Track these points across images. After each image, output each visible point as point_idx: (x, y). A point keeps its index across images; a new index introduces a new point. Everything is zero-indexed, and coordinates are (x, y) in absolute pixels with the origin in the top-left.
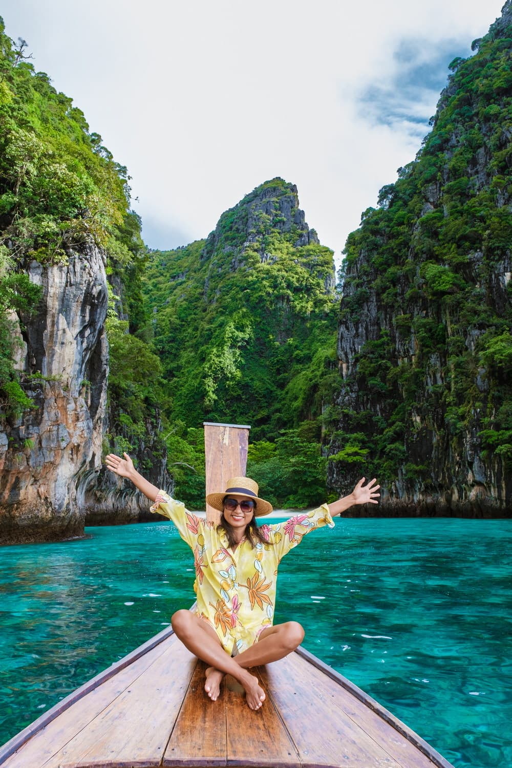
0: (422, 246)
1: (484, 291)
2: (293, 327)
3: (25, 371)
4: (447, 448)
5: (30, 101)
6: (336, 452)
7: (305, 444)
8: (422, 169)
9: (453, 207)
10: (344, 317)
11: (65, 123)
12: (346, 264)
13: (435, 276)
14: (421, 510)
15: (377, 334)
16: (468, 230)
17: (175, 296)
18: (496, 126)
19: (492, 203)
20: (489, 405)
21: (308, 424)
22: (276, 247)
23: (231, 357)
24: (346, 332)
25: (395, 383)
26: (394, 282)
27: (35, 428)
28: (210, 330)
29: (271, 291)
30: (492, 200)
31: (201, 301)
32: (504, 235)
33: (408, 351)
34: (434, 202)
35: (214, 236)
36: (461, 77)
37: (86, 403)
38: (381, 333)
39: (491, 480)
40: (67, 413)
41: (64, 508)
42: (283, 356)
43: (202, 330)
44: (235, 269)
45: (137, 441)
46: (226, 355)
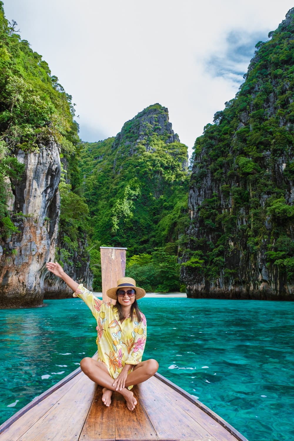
0: (237, 146)
1: (271, 173)
2: (163, 189)
3: (13, 211)
4: (248, 260)
5: (18, 56)
6: (185, 261)
7: (168, 256)
8: (239, 103)
9: (255, 125)
10: (193, 185)
11: (37, 69)
12: (194, 155)
13: (244, 164)
14: (232, 295)
15: (211, 195)
16: (263, 139)
17: (96, 168)
18: (280, 81)
19: (277, 125)
20: (272, 237)
21: (170, 245)
22: (155, 143)
23: (127, 205)
24: (193, 193)
25: (220, 223)
26: (221, 166)
27: (18, 243)
28: (116, 189)
29: (151, 168)
30: (277, 122)
31: (111, 172)
32: (282, 142)
33: (228, 206)
34: (244, 122)
35: (120, 136)
36: (262, 53)
37: (47, 230)
38: (213, 195)
39: (271, 279)
40: (36, 236)
41: (33, 289)
42: (157, 205)
43: (112, 189)
44: (131, 155)
45: (73, 252)
46: (125, 204)
